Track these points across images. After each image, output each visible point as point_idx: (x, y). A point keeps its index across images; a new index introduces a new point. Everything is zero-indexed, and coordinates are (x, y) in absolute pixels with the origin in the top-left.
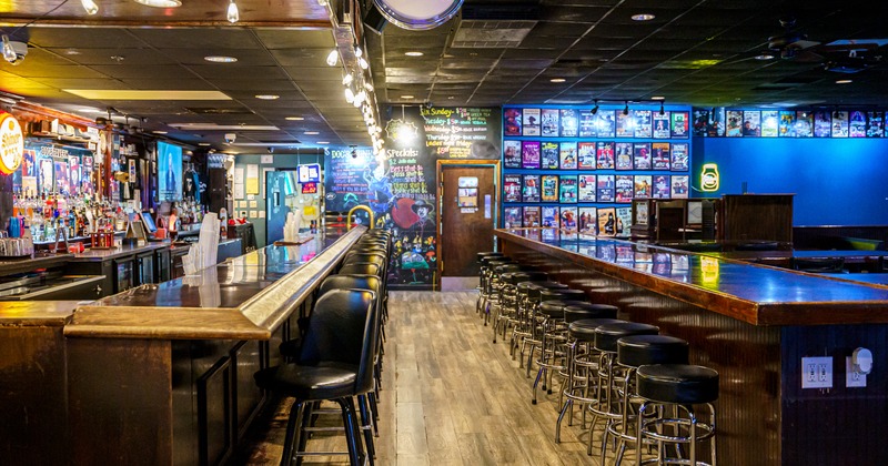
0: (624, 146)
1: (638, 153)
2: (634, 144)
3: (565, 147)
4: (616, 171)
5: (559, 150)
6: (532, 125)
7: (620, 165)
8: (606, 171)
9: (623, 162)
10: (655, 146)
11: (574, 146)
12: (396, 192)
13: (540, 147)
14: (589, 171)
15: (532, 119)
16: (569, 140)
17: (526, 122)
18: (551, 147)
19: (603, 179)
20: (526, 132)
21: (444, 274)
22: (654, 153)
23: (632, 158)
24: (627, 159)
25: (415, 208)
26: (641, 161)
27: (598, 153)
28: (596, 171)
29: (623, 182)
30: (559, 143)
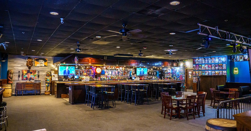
0: (213, 65)
1: (216, 66)
2: (215, 64)
3: (203, 65)
4: (212, 70)
5: (202, 66)
6: (197, 62)
7: (213, 69)
8: (210, 70)
9: (213, 68)
10: (219, 65)
11: (204, 65)
12: (180, 74)
13: (199, 66)
14: (207, 70)
15: (197, 61)
16: (203, 64)
17: (196, 61)
18: (200, 66)
19: (209, 72)
20: (196, 63)
21: (187, 89)
22: (219, 66)
23: (215, 67)
24: (214, 67)
25: (182, 77)
26: (217, 68)
27: (208, 66)
28: (208, 70)
29: (213, 72)
30: (202, 65)
